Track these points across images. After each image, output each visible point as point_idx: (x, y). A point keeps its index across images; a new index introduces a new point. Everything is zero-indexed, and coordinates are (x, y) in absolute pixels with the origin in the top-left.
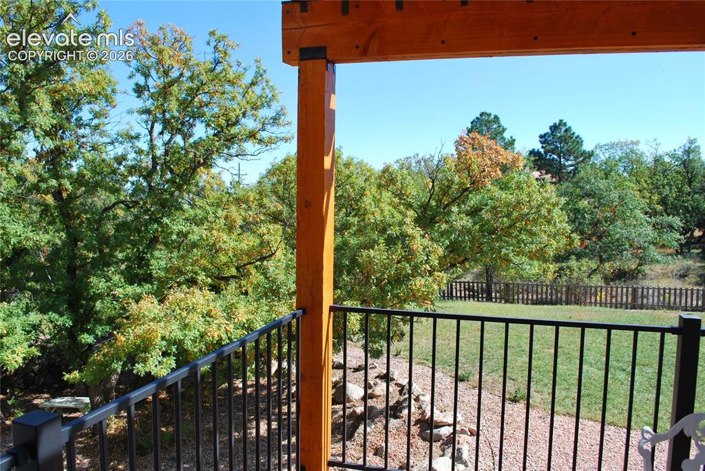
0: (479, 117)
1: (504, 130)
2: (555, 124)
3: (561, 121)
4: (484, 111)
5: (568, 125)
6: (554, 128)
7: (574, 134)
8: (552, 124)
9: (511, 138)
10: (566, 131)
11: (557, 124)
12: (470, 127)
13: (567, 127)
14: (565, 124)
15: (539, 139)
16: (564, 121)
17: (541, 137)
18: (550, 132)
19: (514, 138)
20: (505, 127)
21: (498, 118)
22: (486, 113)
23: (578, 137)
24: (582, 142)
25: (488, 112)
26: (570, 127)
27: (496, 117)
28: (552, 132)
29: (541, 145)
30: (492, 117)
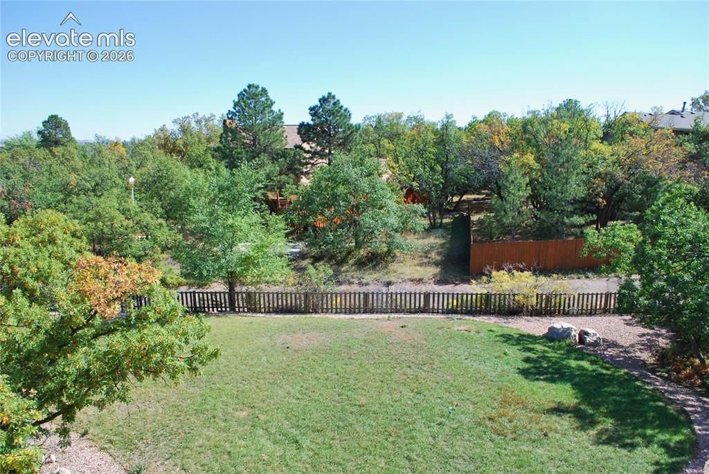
0: (247, 89)
1: (272, 103)
2: (324, 97)
3: (330, 94)
4: (251, 83)
5: (337, 98)
6: (324, 100)
7: (342, 107)
8: (321, 97)
9: (279, 110)
10: (334, 104)
11: (326, 96)
12: (237, 100)
13: (336, 100)
14: (334, 97)
15: (309, 111)
16: (333, 94)
17: (311, 109)
18: (319, 105)
19: (282, 111)
20: (273, 101)
21: (266, 91)
22: (253, 86)
23: (346, 110)
24: (350, 115)
25: (256, 84)
26: (338, 101)
27: (264, 90)
28: (321, 105)
29: (311, 117)
30: (260, 89)
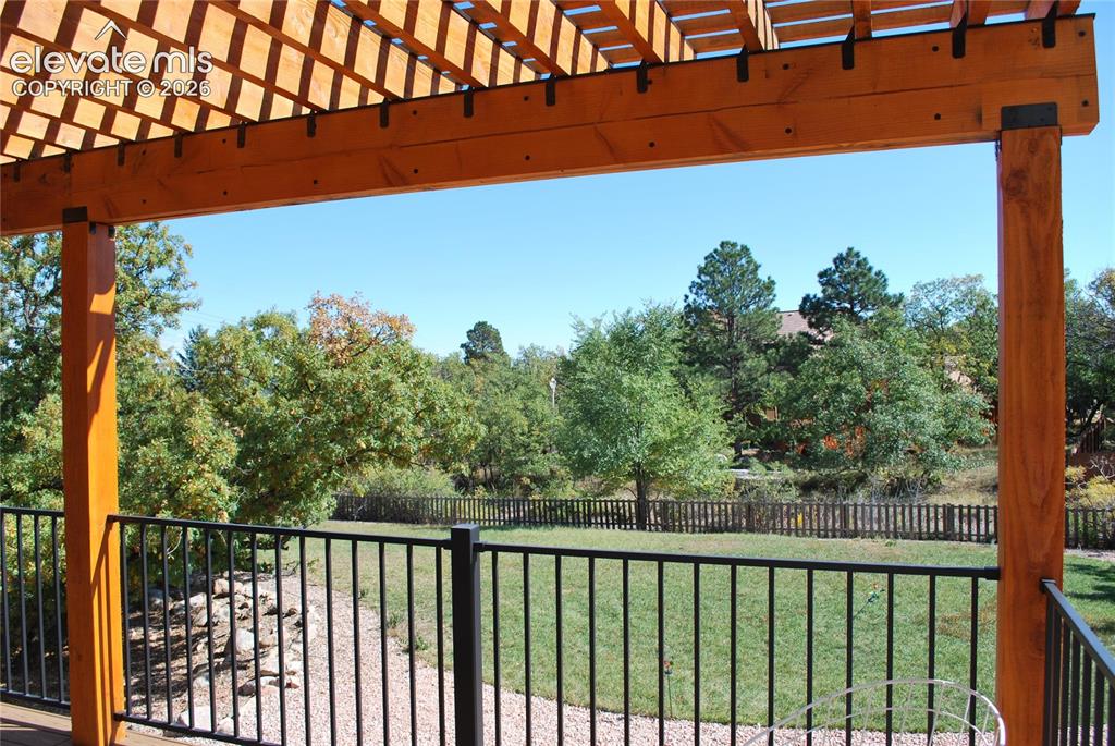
0: (719, 249)
1: (757, 267)
2: (841, 255)
3: (850, 250)
4: (725, 240)
5: (863, 255)
6: (839, 260)
7: (870, 269)
8: (835, 255)
9: (769, 278)
10: (858, 264)
11: (844, 255)
12: (703, 265)
13: (861, 259)
14: (857, 255)
15: (817, 279)
16: (855, 250)
17: (821, 275)
18: (834, 267)
19: (772, 279)
20: (758, 263)
21: (748, 250)
22: (728, 243)
23: (878, 273)
24: (885, 280)
25: (732, 240)
26: (865, 259)
27: (745, 249)
28: (837, 267)
29: (821, 288)
30: (739, 248)
